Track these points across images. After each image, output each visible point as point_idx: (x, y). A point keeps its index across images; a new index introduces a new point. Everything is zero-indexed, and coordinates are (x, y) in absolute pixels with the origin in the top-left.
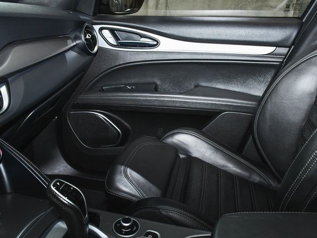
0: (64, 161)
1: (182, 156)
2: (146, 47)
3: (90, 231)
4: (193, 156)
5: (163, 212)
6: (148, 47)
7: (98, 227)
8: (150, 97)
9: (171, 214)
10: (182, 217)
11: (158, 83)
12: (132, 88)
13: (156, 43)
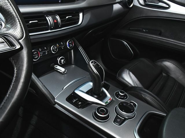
0: (101, 62)
1: (164, 74)
2: (161, 8)
3: (103, 90)
4: (171, 76)
5: (143, 96)
6: (163, 8)
7: (107, 90)
8: (155, 37)
9: (147, 98)
10: (153, 101)
11: (163, 31)
12: (146, 31)
13: (168, 6)
